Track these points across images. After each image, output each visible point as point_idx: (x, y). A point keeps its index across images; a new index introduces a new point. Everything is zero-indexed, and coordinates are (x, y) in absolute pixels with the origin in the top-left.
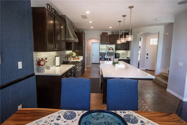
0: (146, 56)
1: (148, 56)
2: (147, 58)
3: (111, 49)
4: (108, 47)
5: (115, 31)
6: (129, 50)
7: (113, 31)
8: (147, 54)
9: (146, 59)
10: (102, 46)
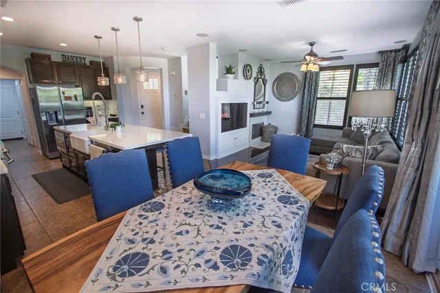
0: (141, 110)
1: (143, 110)
2: (143, 113)
3: (73, 98)
4: (63, 93)
5: (73, 55)
6: (111, 99)
7: (66, 54)
8: (142, 107)
9: (141, 114)
10: (44, 91)
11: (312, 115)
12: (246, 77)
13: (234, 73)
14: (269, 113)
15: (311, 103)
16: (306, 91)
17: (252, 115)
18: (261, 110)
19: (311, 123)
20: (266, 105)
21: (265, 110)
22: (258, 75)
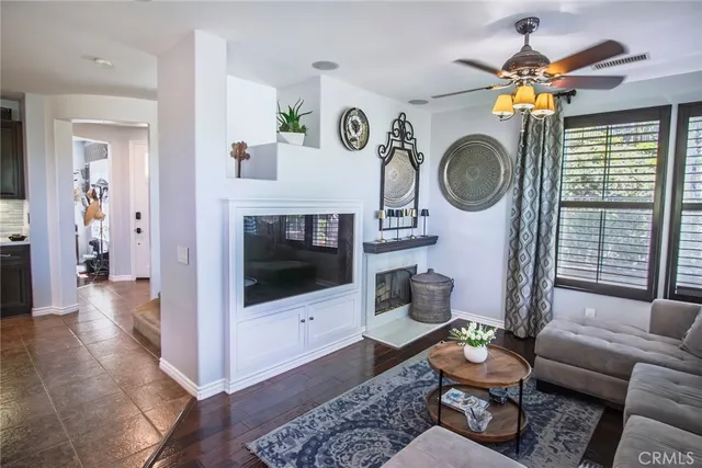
0: (134, 224)
1: (139, 224)
2: (139, 231)
6: (24, 197)
8: (138, 216)
9: (133, 234)
11: (547, 252)
12: (348, 143)
13: (303, 130)
14: (430, 241)
15: (544, 218)
16: (527, 182)
17: (370, 248)
18: (403, 234)
19: (545, 274)
20: (421, 219)
21: (417, 233)
22: (390, 141)
